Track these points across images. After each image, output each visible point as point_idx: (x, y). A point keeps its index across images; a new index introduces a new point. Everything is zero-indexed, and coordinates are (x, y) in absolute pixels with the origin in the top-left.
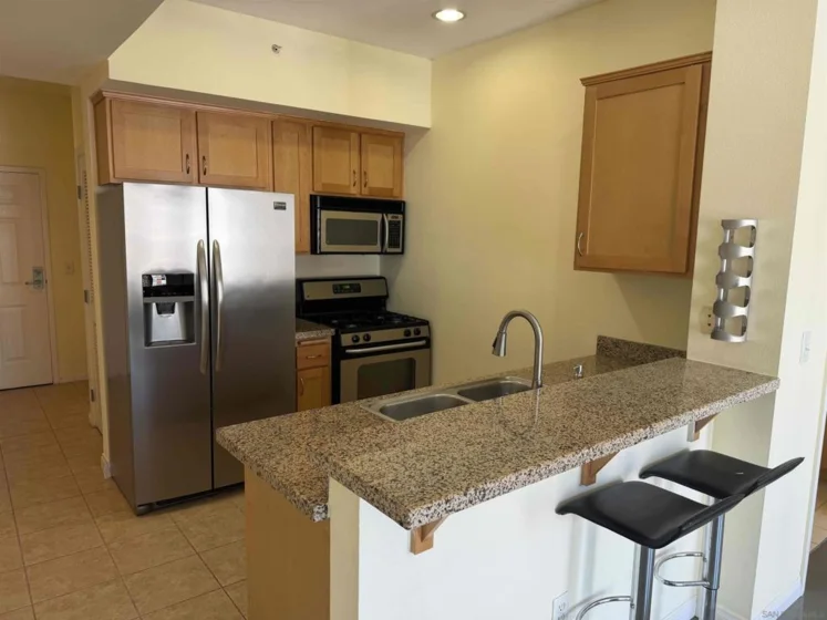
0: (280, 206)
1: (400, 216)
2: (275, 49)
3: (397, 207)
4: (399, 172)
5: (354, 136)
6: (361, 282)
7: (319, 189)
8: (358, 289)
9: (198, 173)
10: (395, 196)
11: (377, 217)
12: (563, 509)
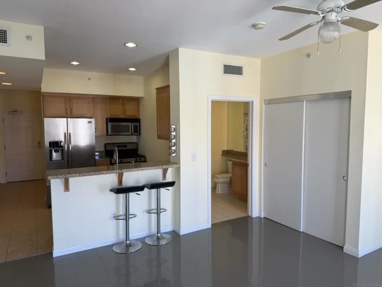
0: (90, 122)
1: (138, 124)
2: (89, 79)
3: (137, 120)
4: (138, 110)
5: (121, 100)
6: (127, 144)
7: (109, 116)
8: (126, 146)
9: (69, 114)
10: (137, 117)
11: (129, 124)
12: (111, 190)
